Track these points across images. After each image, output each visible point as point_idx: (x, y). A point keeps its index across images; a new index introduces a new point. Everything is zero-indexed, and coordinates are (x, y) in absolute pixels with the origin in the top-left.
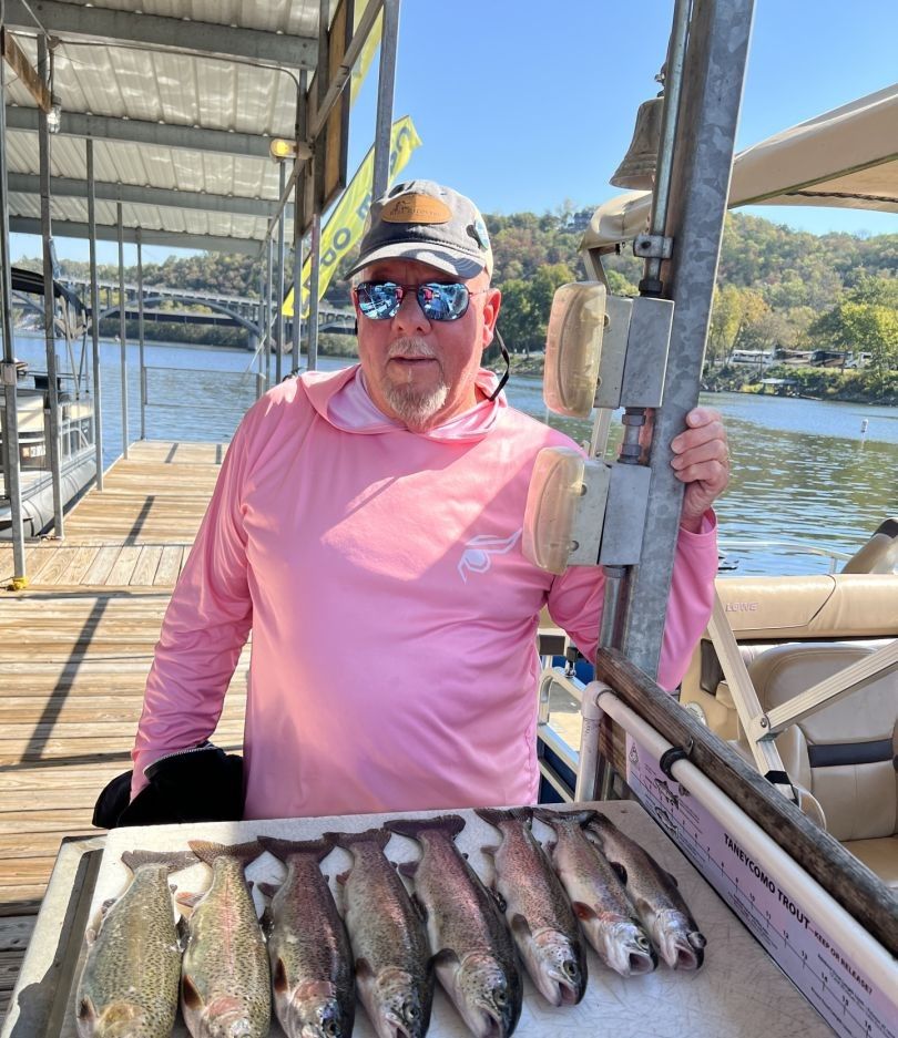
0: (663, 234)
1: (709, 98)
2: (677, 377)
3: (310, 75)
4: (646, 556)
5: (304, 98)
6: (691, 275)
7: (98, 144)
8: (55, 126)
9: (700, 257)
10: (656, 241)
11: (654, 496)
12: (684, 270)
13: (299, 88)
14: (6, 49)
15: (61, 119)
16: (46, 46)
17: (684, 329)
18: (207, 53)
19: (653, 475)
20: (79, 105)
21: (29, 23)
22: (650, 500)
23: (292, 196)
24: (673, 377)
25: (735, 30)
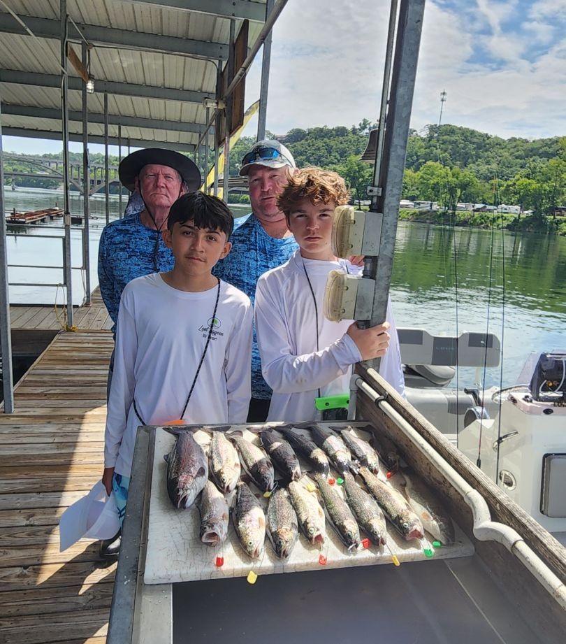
0: (378, 187)
1: (395, 134)
2: (385, 243)
3: (224, 63)
4: (374, 317)
5: (220, 75)
6: (390, 203)
7: (110, 96)
8: (92, 90)
9: (393, 196)
10: (375, 189)
11: (377, 291)
12: (386, 201)
13: (218, 70)
14: (68, 53)
15: (94, 86)
16: (86, 48)
17: (387, 224)
18: (170, 52)
19: (376, 283)
20: (102, 77)
21: (79, 37)
22: (375, 293)
23: (214, 123)
24: (383, 244)
25: (405, 109)
